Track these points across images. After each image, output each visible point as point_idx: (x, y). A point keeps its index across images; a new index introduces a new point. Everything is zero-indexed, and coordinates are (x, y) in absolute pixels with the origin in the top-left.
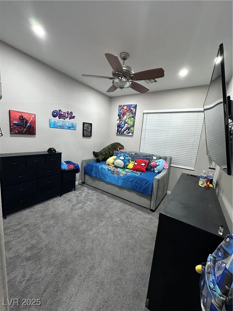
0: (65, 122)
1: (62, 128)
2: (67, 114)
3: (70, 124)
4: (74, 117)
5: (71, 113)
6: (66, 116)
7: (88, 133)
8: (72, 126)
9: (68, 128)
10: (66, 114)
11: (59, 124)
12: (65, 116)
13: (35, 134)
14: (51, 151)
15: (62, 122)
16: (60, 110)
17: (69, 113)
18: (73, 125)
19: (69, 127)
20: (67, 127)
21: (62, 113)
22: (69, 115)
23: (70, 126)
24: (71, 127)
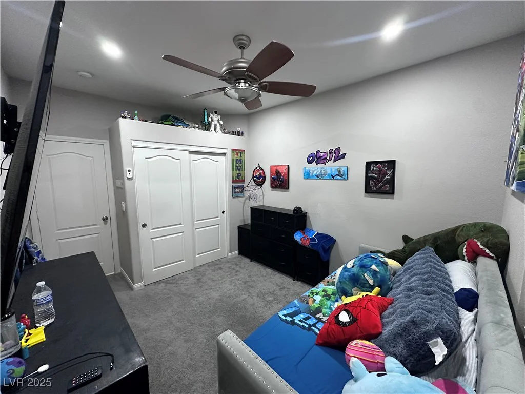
0: (325, 168)
1: (320, 179)
2: (330, 153)
3: (333, 170)
4: (343, 156)
5: (339, 149)
6: (328, 158)
7: (381, 184)
8: (337, 173)
9: (330, 177)
10: (328, 153)
11: (315, 172)
12: (326, 158)
13: (288, 188)
14: (298, 210)
15: (319, 169)
16: (318, 152)
17: (333, 151)
18: (339, 172)
19: (332, 175)
20: (328, 175)
21: (322, 155)
22: (334, 155)
23: (335, 172)
24: (337, 175)
